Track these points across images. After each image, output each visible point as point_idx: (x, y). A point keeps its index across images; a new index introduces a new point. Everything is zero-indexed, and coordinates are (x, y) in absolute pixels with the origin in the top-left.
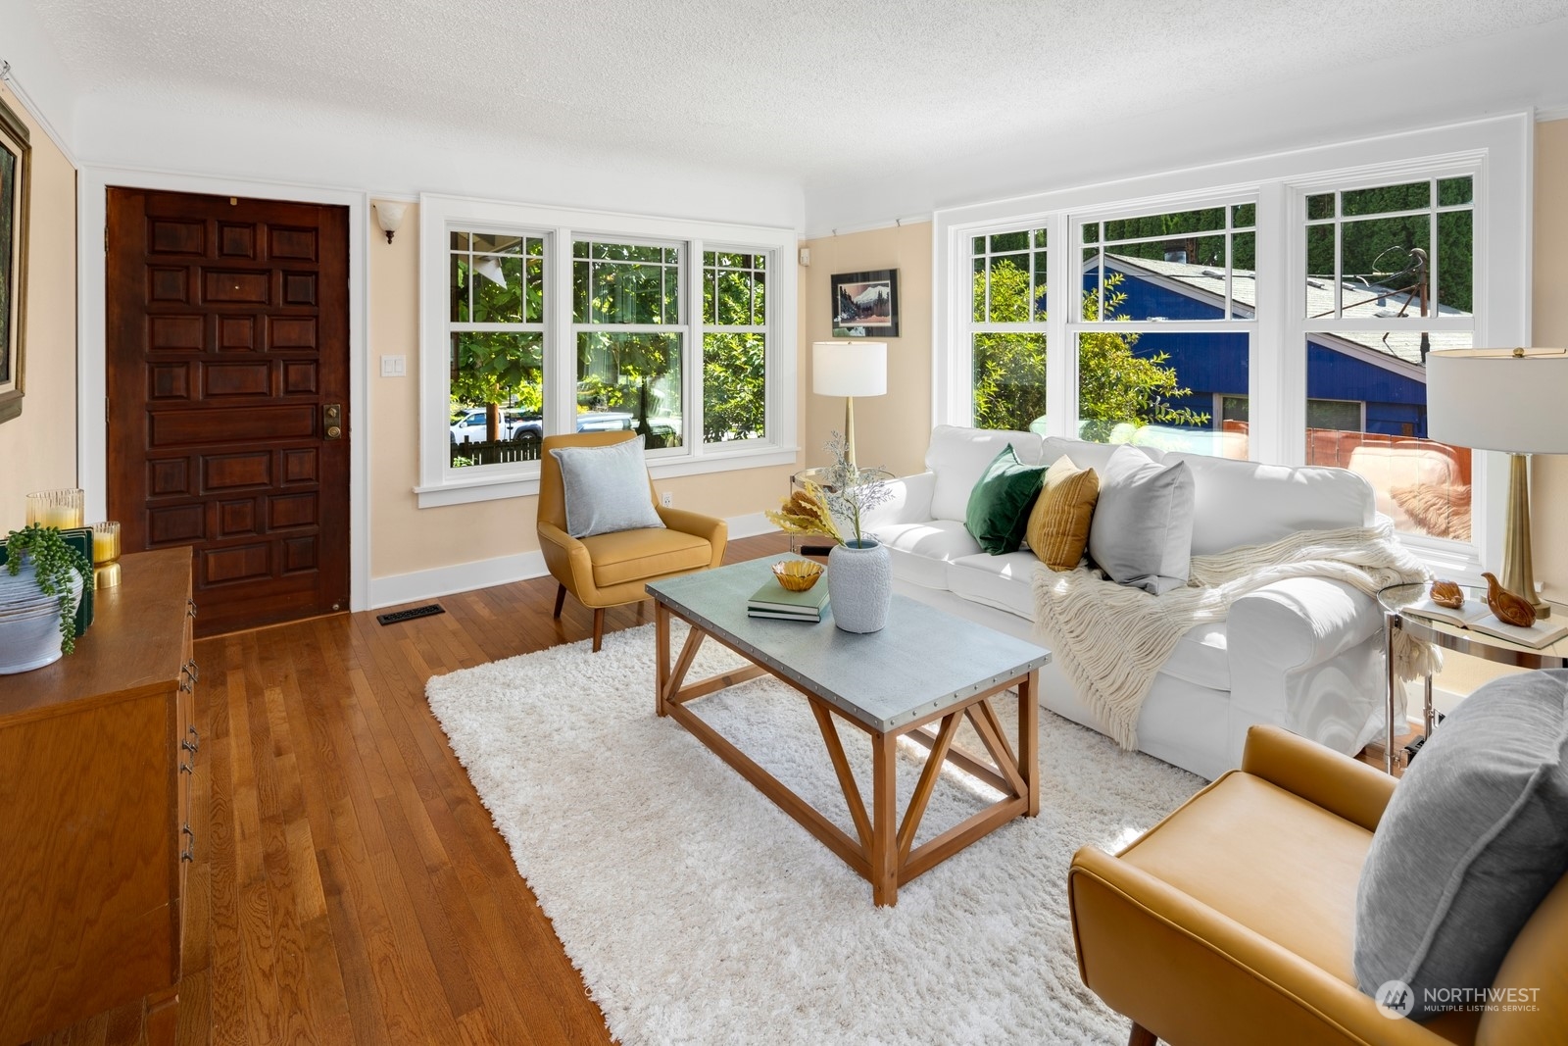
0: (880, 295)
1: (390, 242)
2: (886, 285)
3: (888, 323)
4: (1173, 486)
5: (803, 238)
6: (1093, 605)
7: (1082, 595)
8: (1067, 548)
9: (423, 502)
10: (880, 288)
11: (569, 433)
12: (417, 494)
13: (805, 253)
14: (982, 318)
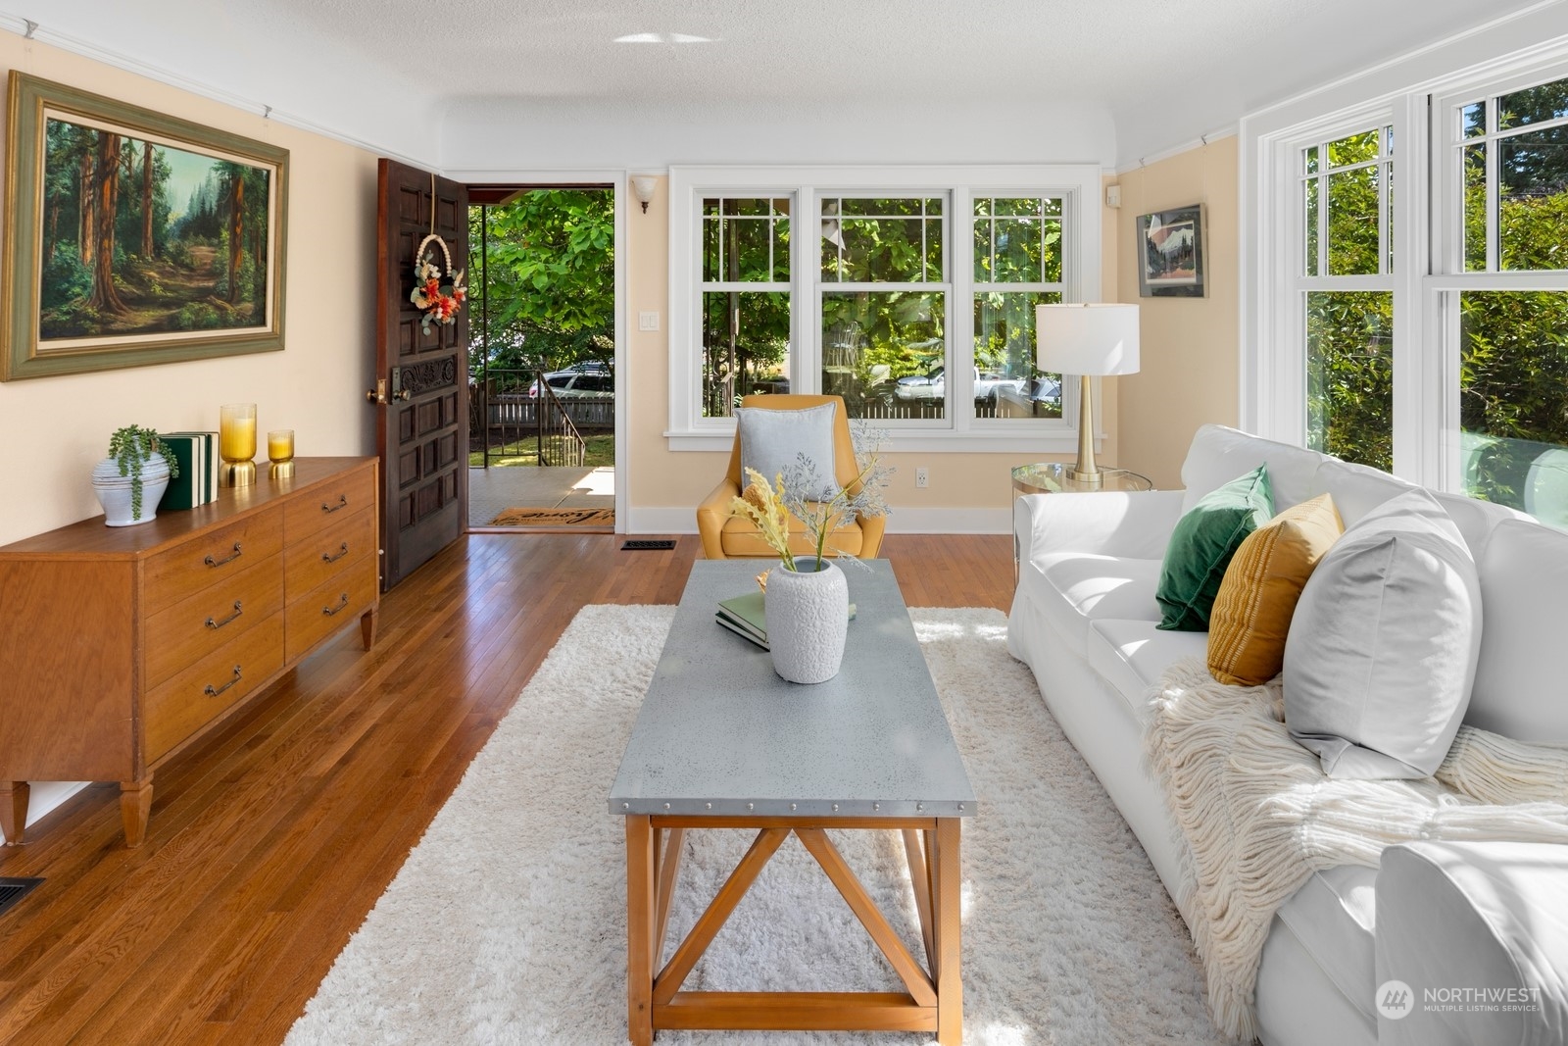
0: (1184, 240)
1: (644, 212)
2: (1188, 227)
3: (1190, 279)
4: (1382, 583)
5: (1113, 173)
6: (1215, 755)
7: (1205, 732)
8: (1242, 647)
9: (673, 446)
10: (1184, 231)
11: (812, 393)
12: (668, 437)
13: (1114, 192)
14: (1313, 271)
